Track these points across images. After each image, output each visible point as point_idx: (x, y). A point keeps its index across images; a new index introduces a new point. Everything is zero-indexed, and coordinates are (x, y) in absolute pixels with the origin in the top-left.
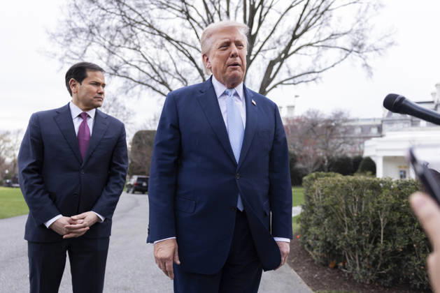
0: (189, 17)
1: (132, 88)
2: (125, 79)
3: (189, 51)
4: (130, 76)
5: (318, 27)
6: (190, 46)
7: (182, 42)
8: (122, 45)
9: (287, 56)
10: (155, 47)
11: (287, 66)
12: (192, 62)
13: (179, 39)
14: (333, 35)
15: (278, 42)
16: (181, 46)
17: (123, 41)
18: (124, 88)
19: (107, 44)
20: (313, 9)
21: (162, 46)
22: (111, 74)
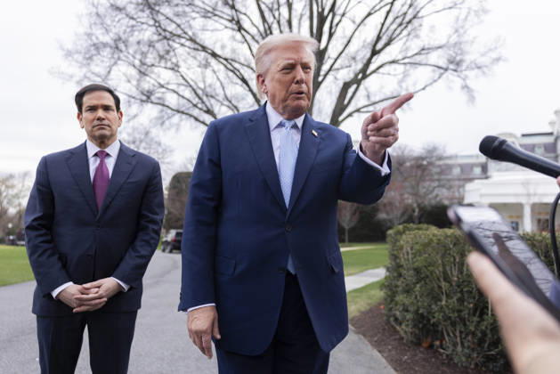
0: (240, 28)
1: (169, 118)
2: (160, 107)
3: (242, 71)
4: (167, 103)
5: (405, 39)
6: (242, 65)
7: (232, 60)
8: (156, 64)
9: (365, 77)
10: (199, 66)
11: (366, 89)
12: (244, 85)
14: (423, 49)
15: (354, 58)
16: (231, 64)
17: (158, 60)
18: (157, 118)
19: (137, 63)
20: (397, 17)
21: (207, 65)
22: (142, 101)
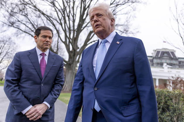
0: (54, 5)
1: (20, 34)
2: (17, 29)
3: (53, 21)
4: (20, 28)
6: (54, 19)
7: (50, 17)
8: (18, 13)
10: (36, 17)
12: (54, 26)
13: (49, 15)
14: (117, 25)
16: (49, 18)
17: (19, 11)
18: (16, 33)
19: (9, 11)
21: (39, 17)
22: (9, 25)
